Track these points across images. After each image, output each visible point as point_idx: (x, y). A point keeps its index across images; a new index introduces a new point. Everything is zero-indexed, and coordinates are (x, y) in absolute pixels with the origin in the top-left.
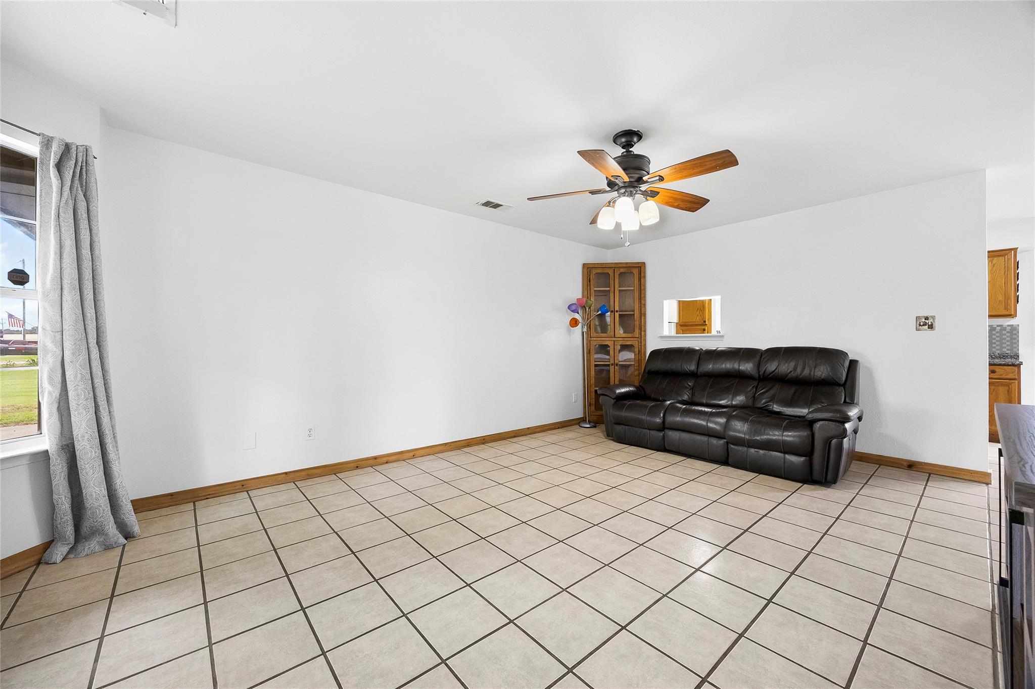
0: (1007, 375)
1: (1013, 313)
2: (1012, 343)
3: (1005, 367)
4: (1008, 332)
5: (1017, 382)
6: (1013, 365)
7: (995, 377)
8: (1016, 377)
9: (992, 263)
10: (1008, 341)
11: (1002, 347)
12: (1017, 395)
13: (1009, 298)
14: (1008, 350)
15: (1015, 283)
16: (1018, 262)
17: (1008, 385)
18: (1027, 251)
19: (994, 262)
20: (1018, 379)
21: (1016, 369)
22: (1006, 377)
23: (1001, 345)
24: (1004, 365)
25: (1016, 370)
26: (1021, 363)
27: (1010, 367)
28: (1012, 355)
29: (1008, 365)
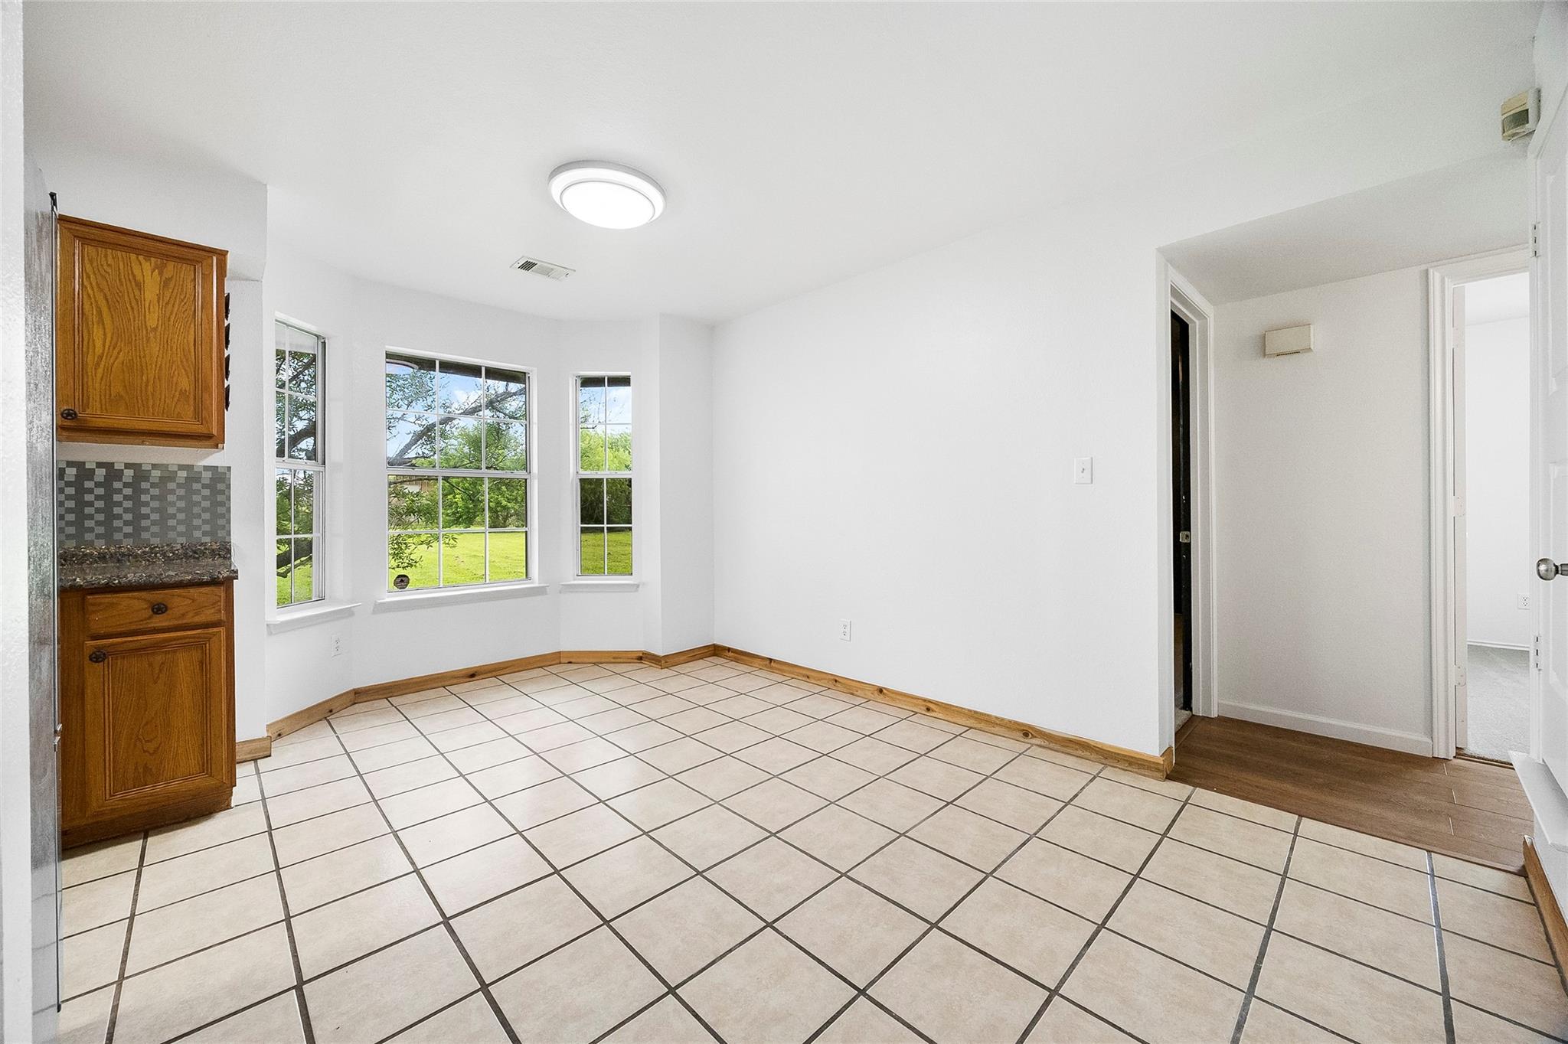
0: (197, 614)
1: (215, 432)
2: (215, 516)
3: (192, 590)
4: (204, 486)
5: (222, 630)
6: (214, 582)
7: (165, 624)
8: (223, 617)
9: (161, 274)
10: (205, 510)
11: (191, 528)
12: (224, 670)
13: (207, 388)
14: (205, 534)
15: (220, 352)
16: (228, 297)
17: (199, 645)
18: (247, 280)
19: (166, 275)
20: (227, 623)
21: (221, 591)
22: (198, 619)
23: (187, 522)
24: (191, 584)
25: (223, 595)
26: (234, 575)
27: (204, 590)
28: (214, 547)
29: (201, 584)
